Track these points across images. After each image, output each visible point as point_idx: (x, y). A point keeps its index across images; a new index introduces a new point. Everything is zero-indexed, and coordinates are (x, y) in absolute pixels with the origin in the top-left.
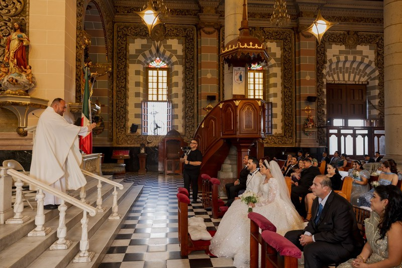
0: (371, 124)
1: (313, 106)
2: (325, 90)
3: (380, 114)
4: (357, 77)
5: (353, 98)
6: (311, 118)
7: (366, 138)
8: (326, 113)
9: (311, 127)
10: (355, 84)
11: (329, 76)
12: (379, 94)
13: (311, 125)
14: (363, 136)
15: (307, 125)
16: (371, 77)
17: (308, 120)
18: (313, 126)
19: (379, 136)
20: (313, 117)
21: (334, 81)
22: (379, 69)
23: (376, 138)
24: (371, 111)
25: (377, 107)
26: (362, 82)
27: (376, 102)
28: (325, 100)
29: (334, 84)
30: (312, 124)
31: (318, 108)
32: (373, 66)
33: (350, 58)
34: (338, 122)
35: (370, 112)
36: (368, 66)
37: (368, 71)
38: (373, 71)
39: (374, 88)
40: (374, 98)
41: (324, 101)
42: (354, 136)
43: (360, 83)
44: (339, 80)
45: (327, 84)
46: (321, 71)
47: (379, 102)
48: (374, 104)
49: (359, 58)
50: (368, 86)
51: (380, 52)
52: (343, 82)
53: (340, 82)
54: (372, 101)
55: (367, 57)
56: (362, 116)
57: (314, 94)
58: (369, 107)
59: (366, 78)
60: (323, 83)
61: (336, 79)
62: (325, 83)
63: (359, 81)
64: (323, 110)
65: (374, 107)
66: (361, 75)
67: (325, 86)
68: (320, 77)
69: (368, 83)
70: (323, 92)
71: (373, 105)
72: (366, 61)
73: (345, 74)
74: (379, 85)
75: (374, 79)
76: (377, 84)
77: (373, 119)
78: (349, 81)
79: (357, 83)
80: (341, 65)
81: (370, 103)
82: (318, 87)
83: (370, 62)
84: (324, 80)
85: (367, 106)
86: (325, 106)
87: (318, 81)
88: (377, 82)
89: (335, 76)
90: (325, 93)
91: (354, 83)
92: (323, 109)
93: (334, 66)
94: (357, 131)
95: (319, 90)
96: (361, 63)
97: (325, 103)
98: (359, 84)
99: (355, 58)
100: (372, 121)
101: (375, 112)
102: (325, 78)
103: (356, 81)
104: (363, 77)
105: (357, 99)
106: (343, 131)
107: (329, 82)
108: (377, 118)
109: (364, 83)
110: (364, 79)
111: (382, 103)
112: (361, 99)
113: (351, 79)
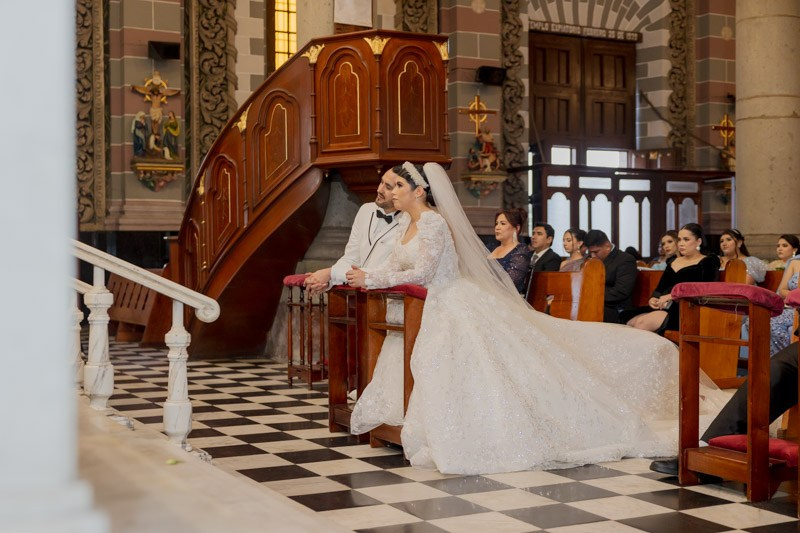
0: (650, 163)
1: (492, 100)
2: (524, 50)
3: (672, 134)
4: (613, 16)
5: (597, 83)
6: (487, 138)
7: (646, 203)
9: (488, 169)
10: (606, 40)
11: (536, 8)
12: (672, 73)
13: (488, 162)
14: (638, 196)
15: (476, 159)
16: (647, 20)
17: (478, 144)
18: (493, 165)
19: (678, 198)
20: (494, 137)
21: (550, 22)
23: (670, 205)
24: (649, 124)
25: (665, 114)
26: (625, 33)
27: (661, 98)
28: (526, 82)
29: (549, 33)
30: (492, 158)
31: (504, 110)
35: (644, 130)
39: (655, 53)
40: (656, 84)
41: (522, 87)
42: (615, 196)
43: (620, 36)
44: (563, 23)
45: (531, 31)
47: (671, 99)
48: (656, 105)
50: (639, 47)
52: (573, 30)
53: (564, 29)
54: (651, 95)
56: (623, 139)
57: (495, 60)
58: (642, 111)
59: (635, 21)
60: (521, 26)
61: (555, 18)
62: (526, 29)
63: (616, 30)
64: (519, 116)
65: (657, 113)
66: (623, 10)
67: (525, 39)
68: (512, 6)
69: (640, 38)
70: (521, 57)
71: (654, 109)
73: (580, 4)
74: (671, 46)
75: (657, 26)
76: (665, 43)
77: (654, 151)
78: (589, 26)
79: (612, 35)
81: (644, 98)
82: (505, 38)
84: (524, 18)
85: (638, 109)
86: (526, 103)
87: (504, 19)
88: (664, 37)
89: (552, 8)
90: (526, 61)
91: (602, 34)
92: (521, 112)
94: (621, 182)
95: (508, 48)
97: (527, 94)
98: (615, 41)
100: (652, 156)
101: (660, 130)
102: (526, 12)
103: (607, 30)
104: (629, 18)
105: (609, 84)
106: (585, 183)
107: (537, 26)
108: (665, 146)
109: (630, 36)
110: (629, 26)
111: (679, 101)
112: (620, 86)
113: (597, 22)
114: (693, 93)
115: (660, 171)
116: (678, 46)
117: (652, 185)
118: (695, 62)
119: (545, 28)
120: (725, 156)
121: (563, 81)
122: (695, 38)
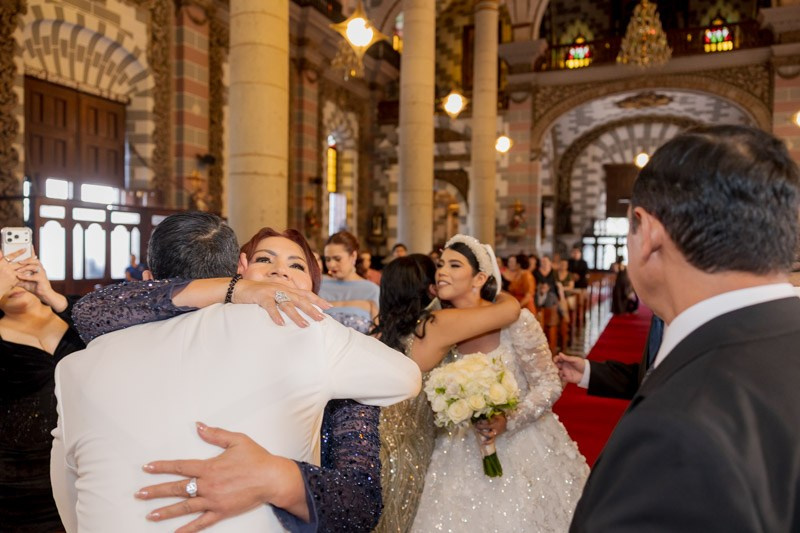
0: (138, 200)
2: (19, 91)
3: (155, 179)
4: (106, 79)
5: (92, 131)
7: (136, 233)
8: (22, 158)
10: (100, 98)
11: (33, 56)
12: (155, 132)
14: (130, 228)
16: (135, 89)
21: (47, 73)
22: (156, 74)
24: (137, 169)
25: (150, 163)
26: (117, 96)
27: (148, 150)
28: (21, 119)
29: (45, 82)
32: (143, 60)
33: (92, 22)
34: (57, 188)
35: (132, 173)
36: (131, 58)
37: (131, 71)
38: (142, 76)
39: (142, 115)
40: (143, 139)
41: (16, 124)
42: (108, 226)
43: (113, 97)
44: (59, 75)
45: (26, 76)
46: (9, 32)
47: (155, 152)
48: (142, 155)
49: (111, 32)
50: (129, 108)
51: (159, 35)
52: (69, 83)
53: (61, 81)
54: (139, 148)
55: (131, 35)
56: (116, 178)
58: (131, 159)
59: (126, 87)
60: (15, 69)
61: (52, 68)
62: (21, 73)
63: (109, 90)
64: (13, 150)
65: (142, 162)
66: (115, 76)
67: (21, 81)
68: (6, 48)
69: (129, 102)
70: (15, 96)
71: (140, 157)
72: (129, 45)
73: (77, 63)
74: (155, 112)
75: (144, 94)
76: (150, 109)
77: (143, 190)
78: (85, 82)
79: (105, 94)
80: (65, 33)
81: (133, 150)
83: (137, 50)
84: (18, 62)
85: (128, 157)
86: (21, 138)
88: (149, 104)
89: (49, 60)
90: (21, 101)
91: (96, 92)
92: (15, 146)
93: (46, 30)
94: (113, 214)
96: (116, 45)
97: (22, 130)
98: (108, 100)
99: (102, 26)
100: (139, 194)
101: (146, 175)
102: (21, 55)
103: (101, 91)
104: (121, 83)
105: (103, 134)
106: (78, 214)
107: (33, 73)
108: (149, 187)
109: (121, 99)
110: (120, 91)
111: (160, 155)
112: (112, 136)
113: (92, 80)
114: (172, 151)
115: (146, 209)
116: (160, 113)
117: (142, 219)
118: (173, 127)
119: (42, 76)
120: (195, 198)
121: (60, 124)
122: (174, 110)
